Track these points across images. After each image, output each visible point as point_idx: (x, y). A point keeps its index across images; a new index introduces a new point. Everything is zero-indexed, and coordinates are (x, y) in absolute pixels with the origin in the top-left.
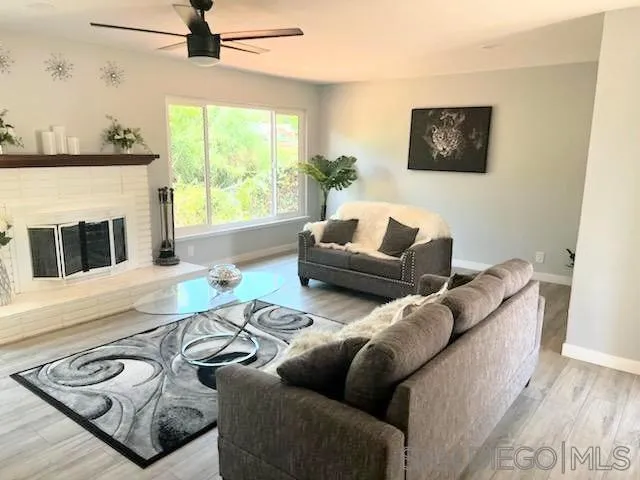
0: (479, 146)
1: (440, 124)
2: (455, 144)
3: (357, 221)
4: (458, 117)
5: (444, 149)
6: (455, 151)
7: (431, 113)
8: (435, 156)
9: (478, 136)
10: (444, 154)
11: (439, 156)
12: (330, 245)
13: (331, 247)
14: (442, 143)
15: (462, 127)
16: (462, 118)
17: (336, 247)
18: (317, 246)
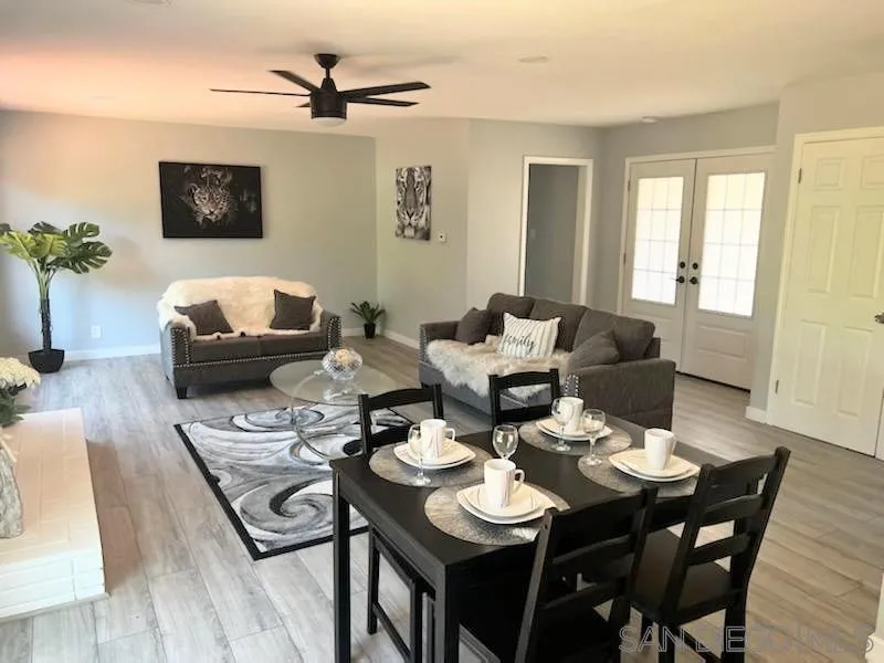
0: (253, 209)
1: (202, 182)
2: (224, 206)
3: (215, 302)
4: (224, 176)
5: (212, 213)
6: (225, 215)
7: (187, 169)
8: (200, 220)
9: (249, 198)
10: (213, 218)
11: (205, 219)
12: (215, 335)
13: (219, 337)
14: (207, 206)
15: (230, 187)
16: (229, 178)
17: (223, 336)
18: (195, 341)
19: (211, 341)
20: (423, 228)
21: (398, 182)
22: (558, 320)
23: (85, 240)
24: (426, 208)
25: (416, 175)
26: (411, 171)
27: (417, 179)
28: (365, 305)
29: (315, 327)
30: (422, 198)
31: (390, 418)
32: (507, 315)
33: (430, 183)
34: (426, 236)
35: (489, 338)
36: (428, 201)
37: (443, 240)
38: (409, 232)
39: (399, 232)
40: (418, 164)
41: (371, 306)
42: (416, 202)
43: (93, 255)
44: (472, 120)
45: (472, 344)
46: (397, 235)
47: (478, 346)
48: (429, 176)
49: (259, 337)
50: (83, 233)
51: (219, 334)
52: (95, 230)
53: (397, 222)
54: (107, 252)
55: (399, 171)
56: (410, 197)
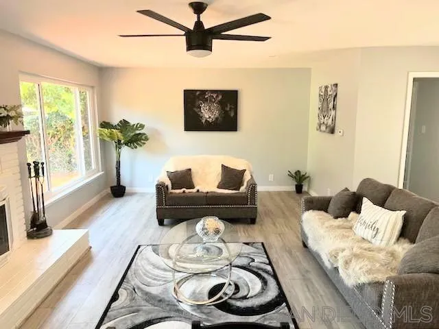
0: (232, 115)
1: (205, 100)
2: (217, 113)
3: (190, 170)
4: (217, 96)
5: (210, 117)
6: (217, 119)
7: (198, 93)
8: (204, 121)
9: (231, 108)
10: (210, 120)
11: (206, 120)
12: (182, 190)
13: (184, 192)
14: (208, 113)
15: (220, 103)
16: (220, 97)
17: (187, 191)
18: (171, 193)
19: (179, 193)
20: (330, 126)
21: (320, 95)
22: (404, 212)
23: (138, 132)
24: (333, 113)
25: (329, 90)
26: (326, 87)
27: (329, 93)
28: (298, 172)
29: (243, 189)
30: (331, 106)
31: (263, 266)
32: (365, 200)
33: (336, 96)
34: (332, 131)
35: (352, 215)
36: (334, 108)
37: (341, 134)
38: (323, 128)
39: (318, 127)
40: (330, 83)
41: (302, 174)
42: (328, 107)
43: (140, 140)
44: (362, 48)
45: (336, 218)
46: (317, 130)
47: (340, 221)
48: (336, 91)
49: (207, 193)
50: (137, 128)
51: (184, 189)
52: (142, 126)
53: (318, 121)
54: (147, 139)
55: (320, 88)
56: (325, 105)
